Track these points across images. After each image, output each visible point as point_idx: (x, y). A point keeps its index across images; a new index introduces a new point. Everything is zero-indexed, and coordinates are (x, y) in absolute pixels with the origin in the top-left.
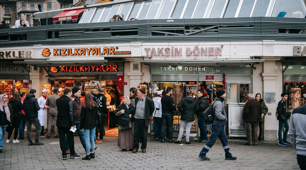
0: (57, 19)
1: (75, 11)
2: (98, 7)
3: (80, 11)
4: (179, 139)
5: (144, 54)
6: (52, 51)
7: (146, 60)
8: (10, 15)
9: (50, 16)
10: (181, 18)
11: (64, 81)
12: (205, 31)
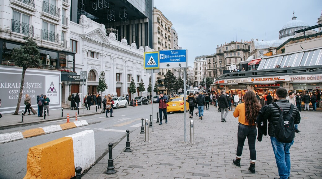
0: (250, 64)
1: (257, 61)
2: (267, 58)
3: (259, 60)
4: (305, 110)
5: (290, 80)
6: (255, 79)
7: (291, 82)
8: (221, 59)
9: (246, 63)
10: (304, 66)
11: (259, 90)
12: (315, 70)
